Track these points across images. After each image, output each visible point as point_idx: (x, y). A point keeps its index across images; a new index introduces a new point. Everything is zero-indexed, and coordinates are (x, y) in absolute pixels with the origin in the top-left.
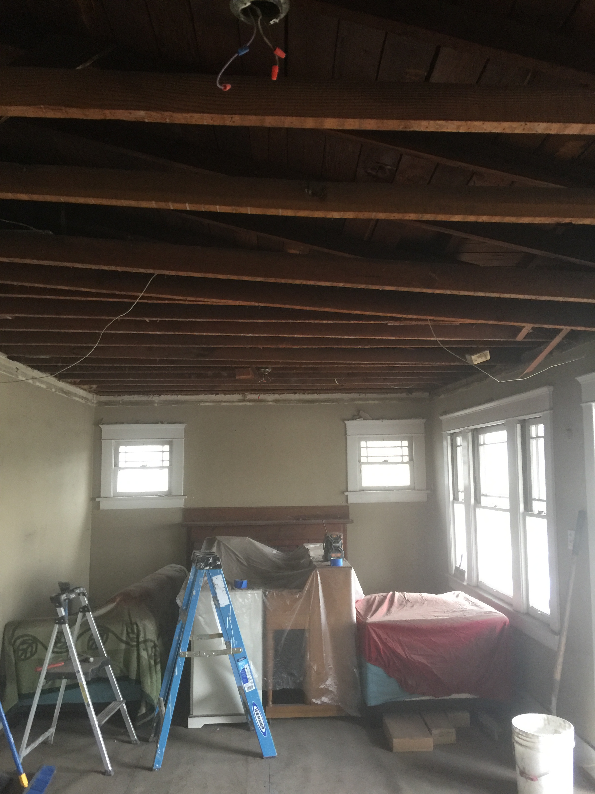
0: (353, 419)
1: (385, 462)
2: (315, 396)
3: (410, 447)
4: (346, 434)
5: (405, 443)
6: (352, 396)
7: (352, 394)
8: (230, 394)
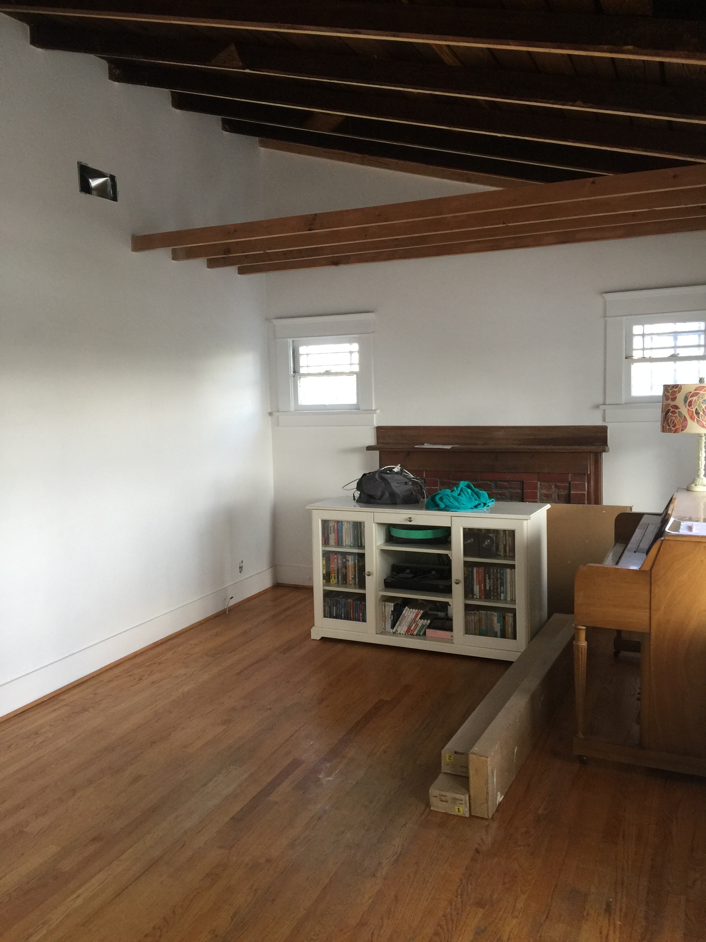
4: (605, 316)
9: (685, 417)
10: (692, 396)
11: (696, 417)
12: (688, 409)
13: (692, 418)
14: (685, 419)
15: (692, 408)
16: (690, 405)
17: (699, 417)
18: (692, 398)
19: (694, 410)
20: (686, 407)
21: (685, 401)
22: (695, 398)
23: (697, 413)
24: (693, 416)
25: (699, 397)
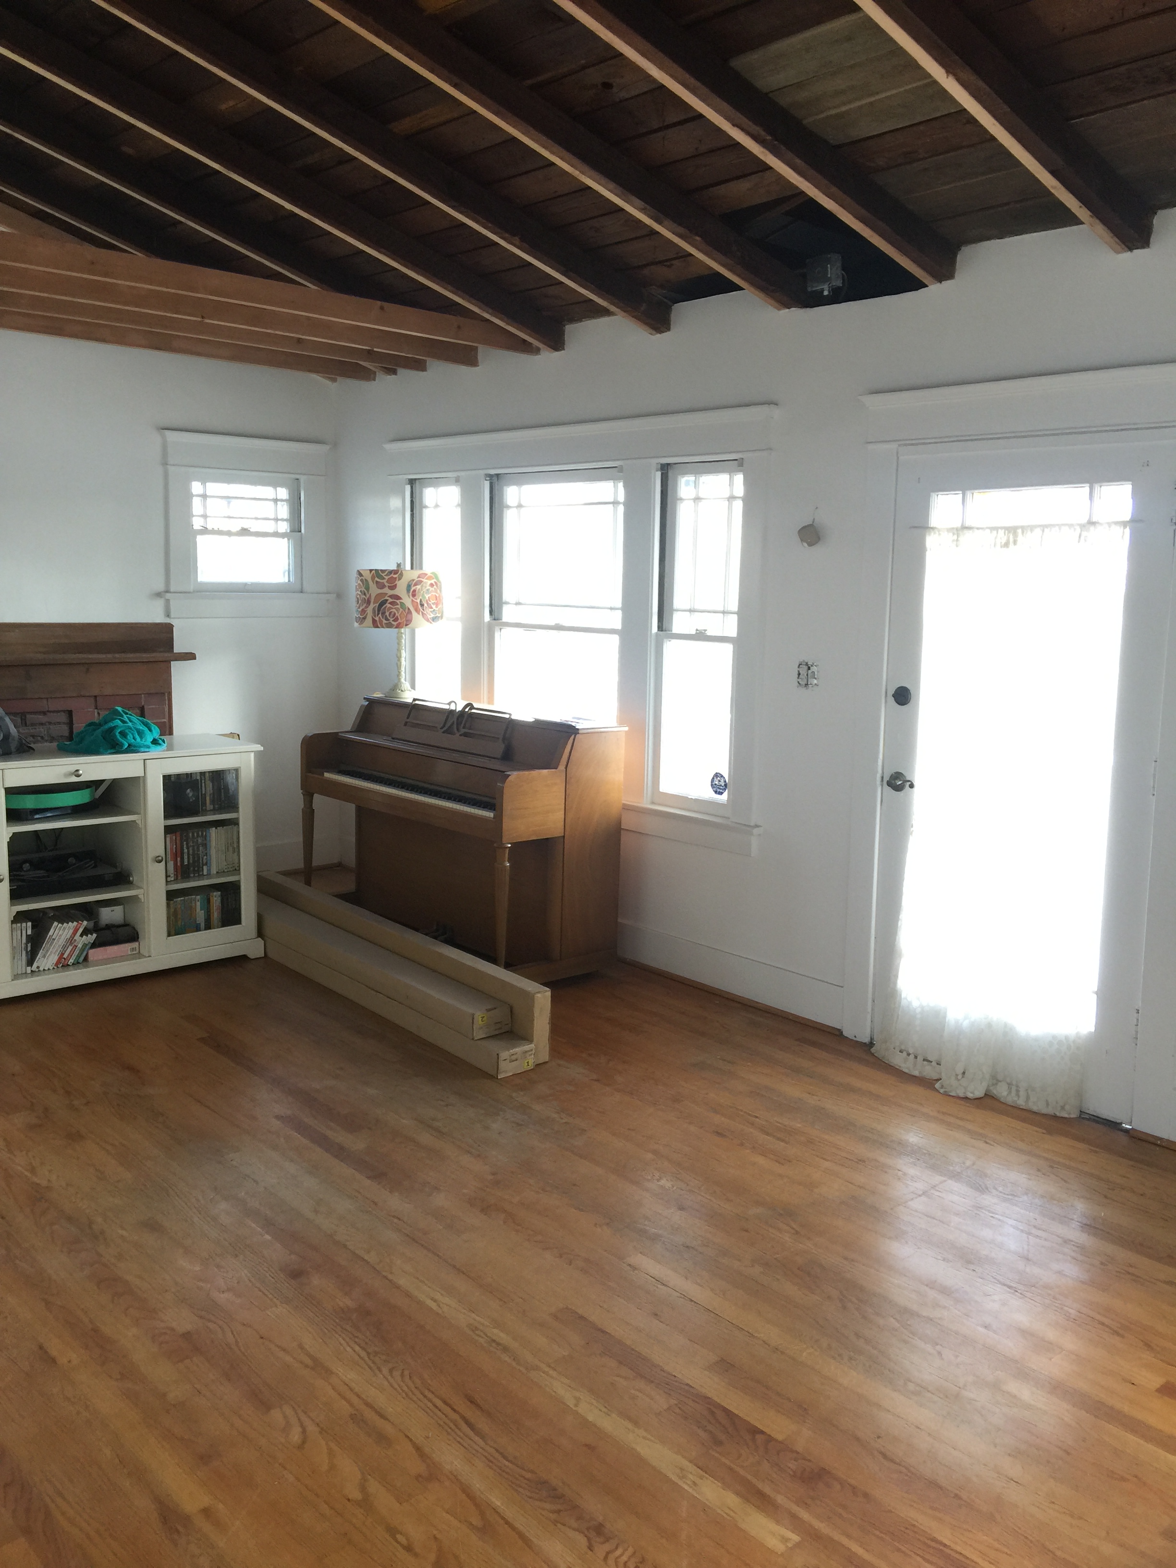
1: (244, 532)
3: (294, 503)
4: (166, 463)
5: (282, 493)
9: (409, 609)
10: (416, 584)
11: (421, 610)
12: (412, 600)
13: (417, 611)
14: (409, 612)
15: (416, 599)
16: (414, 595)
17: (423, 610)
18: (416, 587)
19: (418, 601)
20: (409, 597)
21: (408, 590)
22: (418, 587)
23: (422, 605)
24: (418, 610)
25: (422, 586)
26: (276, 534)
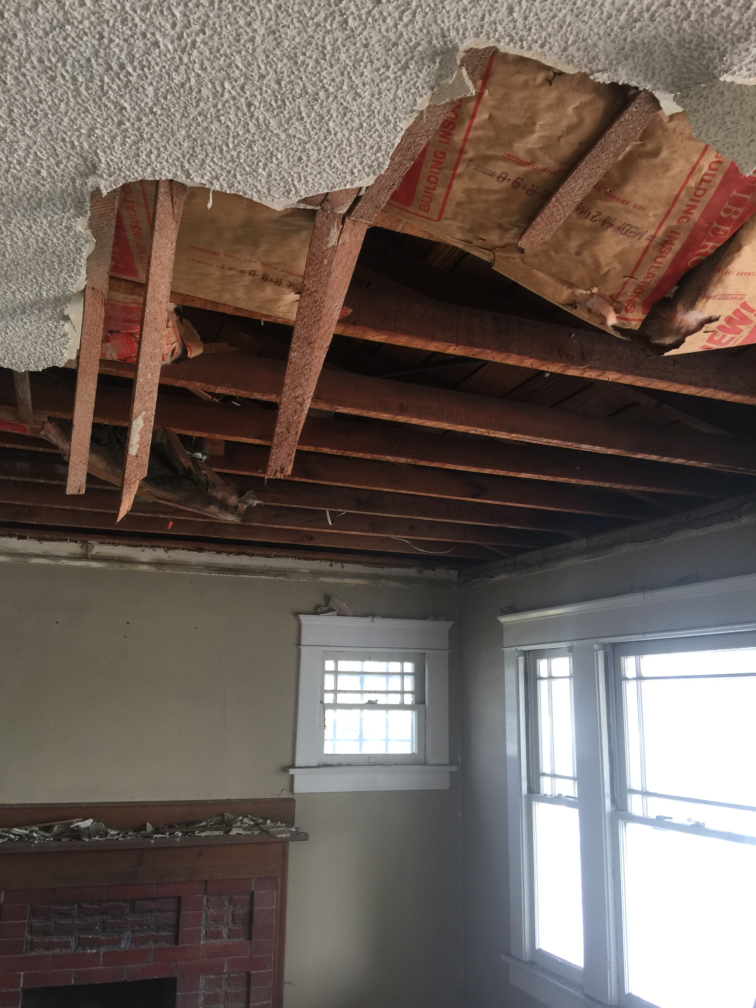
0: (316, 613)
1: (372, 704)
2: (244, 560)
3: (419, 676)
4: (299, 644)
5: (409, 667)
6: (316, 565)
7: (317, 562)
8: (53, 540)
26: (402, 706)
